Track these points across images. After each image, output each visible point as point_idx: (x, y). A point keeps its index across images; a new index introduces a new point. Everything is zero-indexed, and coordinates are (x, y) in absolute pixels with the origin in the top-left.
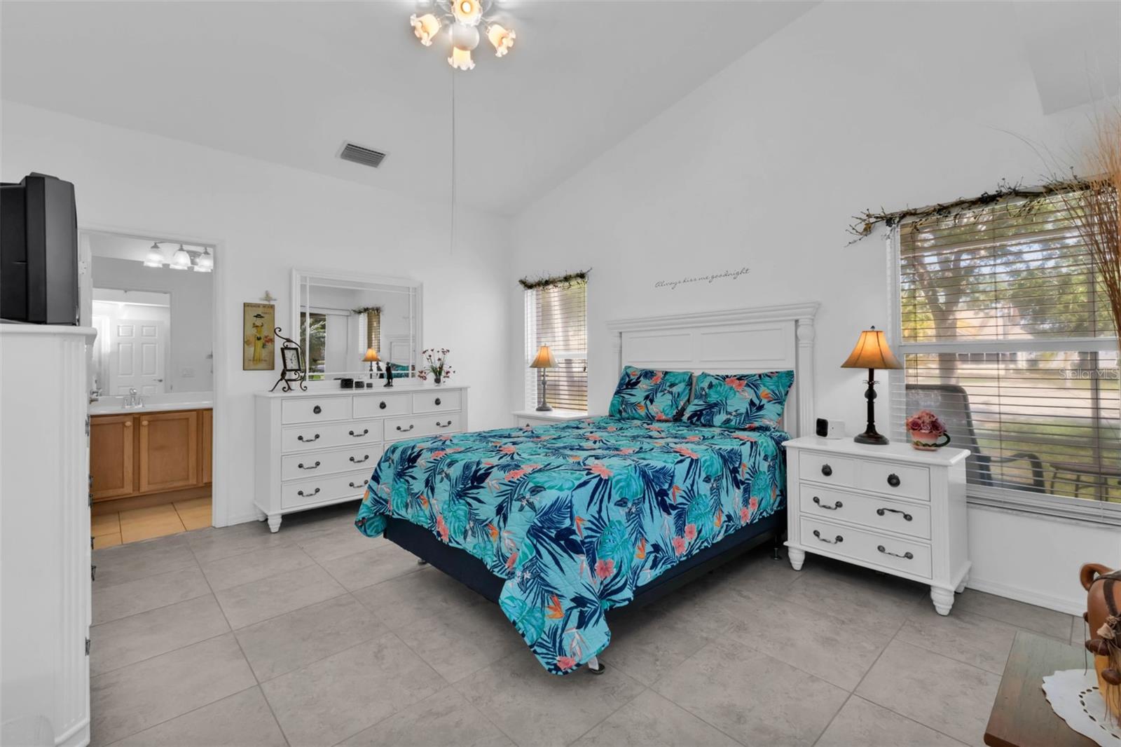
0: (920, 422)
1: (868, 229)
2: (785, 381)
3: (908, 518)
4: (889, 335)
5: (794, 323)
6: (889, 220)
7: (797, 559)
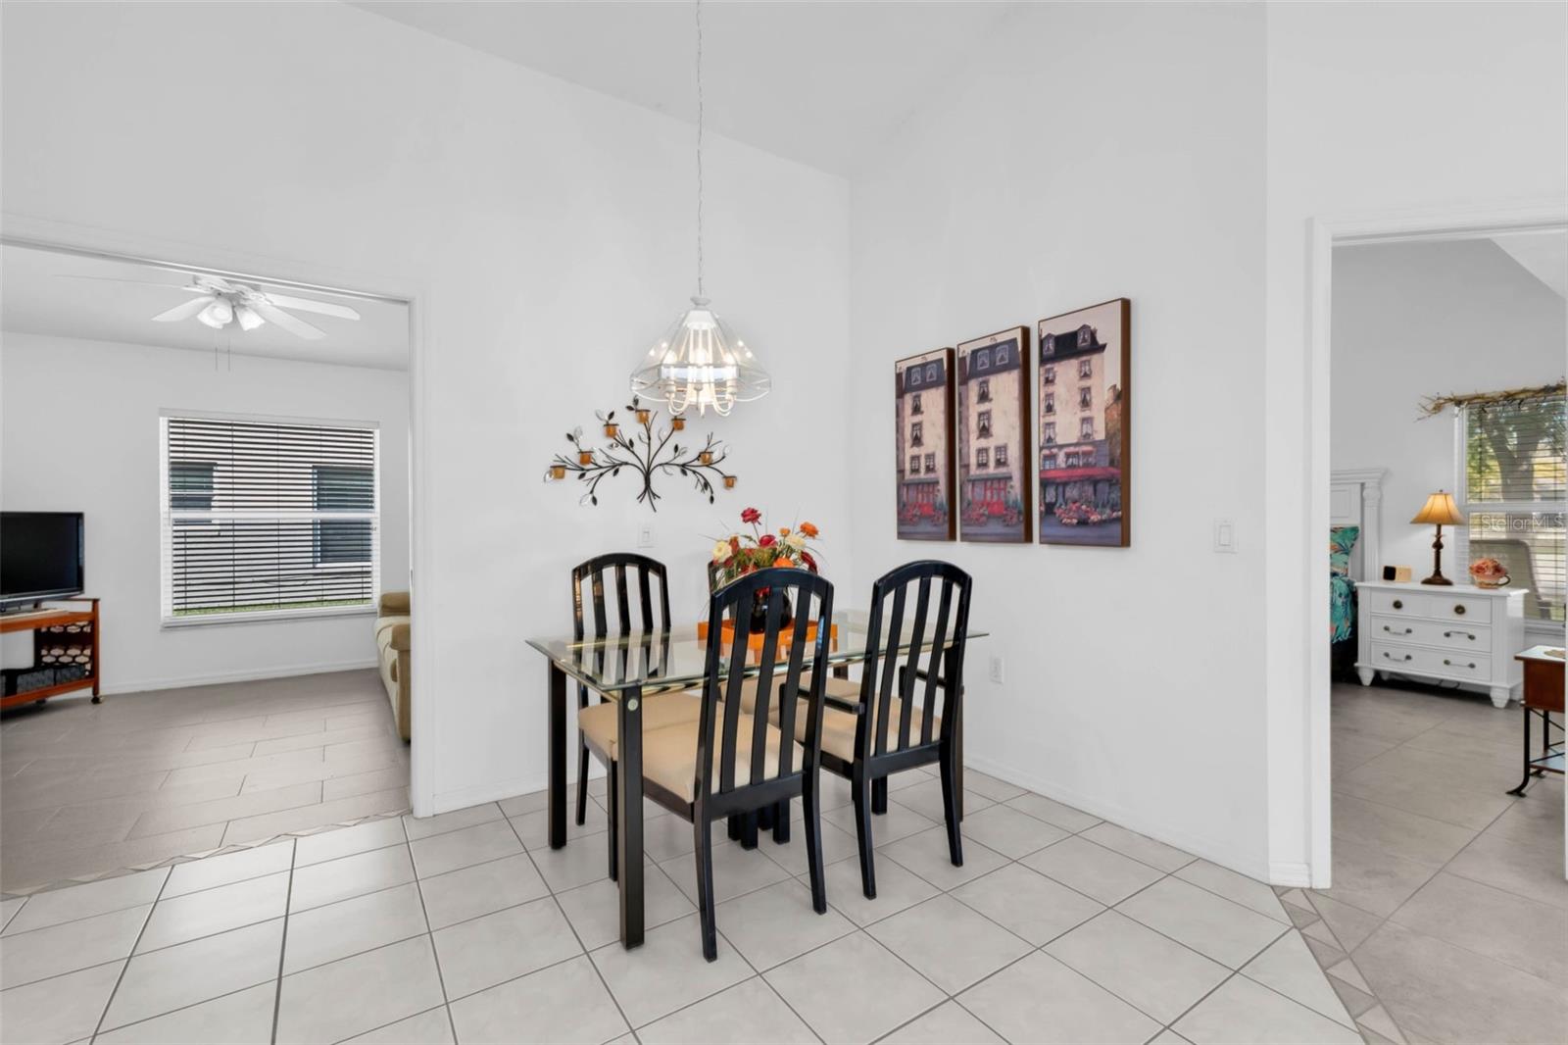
0: (1484, 566)
1: (1438, 408)
2: (1350, 535)
3: (1472, 637)
4: (1456, 496)
5: (1358, 487)
6: (1458, 402)
7: (1367, 677)
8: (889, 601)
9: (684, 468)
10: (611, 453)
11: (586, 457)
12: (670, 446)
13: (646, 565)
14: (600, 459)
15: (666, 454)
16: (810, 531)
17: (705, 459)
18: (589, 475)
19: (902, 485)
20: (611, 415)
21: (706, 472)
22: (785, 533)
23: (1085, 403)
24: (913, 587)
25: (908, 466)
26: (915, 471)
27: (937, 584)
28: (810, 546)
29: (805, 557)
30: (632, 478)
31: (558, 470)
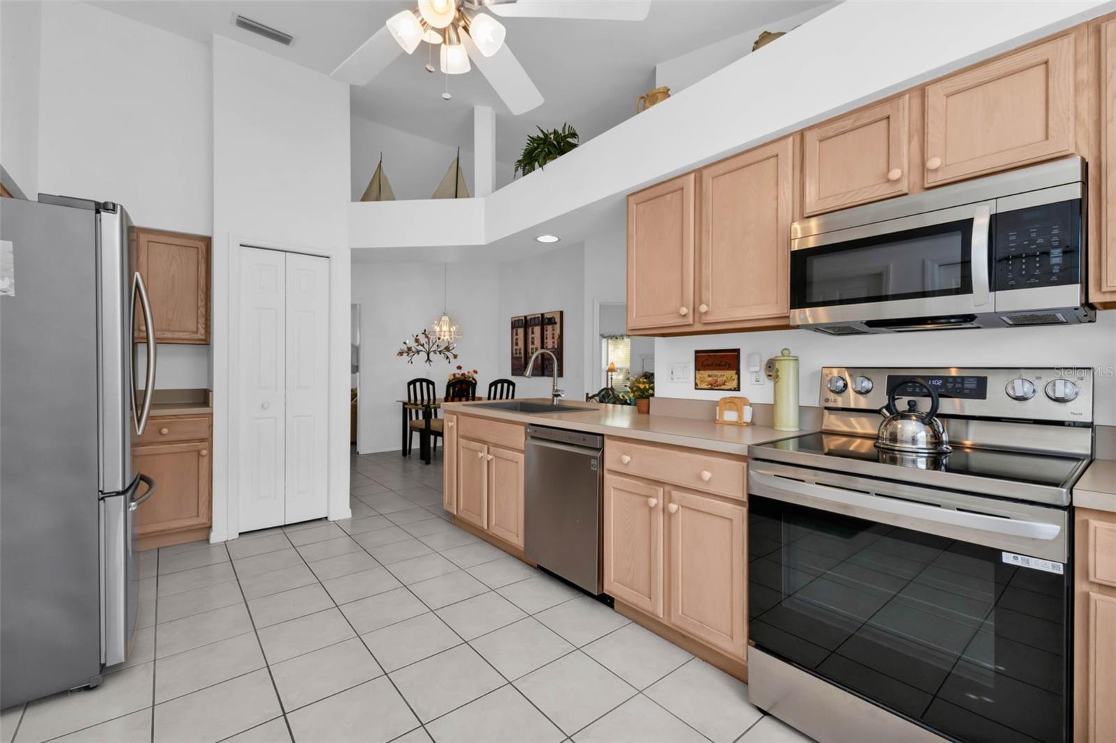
8: (493, 388)
9: (440, 352)
10: (417, 348)
11: (409, 349)
12: (435, 345)
13: (429, 382)
14: (413, 349)
15: (434, 348)
16: (475, 372)
17: (447, 349)
18: (410, 354)
19: (513, 358)
20: (417, 336)
21: (448, 353)
22: (469, 372)
23: (553, 338)
24: (499, 386)
25: (514, 352)
26: (516, 354)
27: (506, 385)
28: (475, 376)
29: (474, 379)
30: (423, 355)
31: (401, 354)
